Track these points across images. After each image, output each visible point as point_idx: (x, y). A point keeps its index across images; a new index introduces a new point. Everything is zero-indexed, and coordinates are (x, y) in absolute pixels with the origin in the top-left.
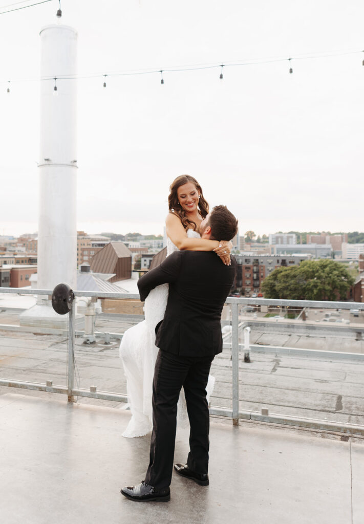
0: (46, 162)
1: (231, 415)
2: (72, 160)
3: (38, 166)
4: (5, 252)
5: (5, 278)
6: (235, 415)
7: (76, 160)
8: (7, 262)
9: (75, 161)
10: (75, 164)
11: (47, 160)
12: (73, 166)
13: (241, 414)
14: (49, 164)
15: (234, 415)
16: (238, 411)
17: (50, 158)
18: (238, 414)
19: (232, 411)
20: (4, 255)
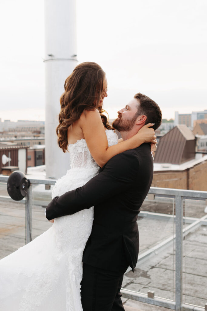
0: (50, 58)
1: (173, 308)
2: (72, 54)
3: (44, 61)
4: (40, 135)
5: (39, 156)
6: (178, 308)
7: (75, 54)
8: (41, 143)
9: (75, 56)
10: (75, 58)
11: (50, 55)
12: (73, 60)
13: (184, 308)
14: (52, 59)
15: (176, 308)
16: (180, 304)
17: (53, 54)
18: (181, 307)
19: (174, 303)
20: (39, 137)
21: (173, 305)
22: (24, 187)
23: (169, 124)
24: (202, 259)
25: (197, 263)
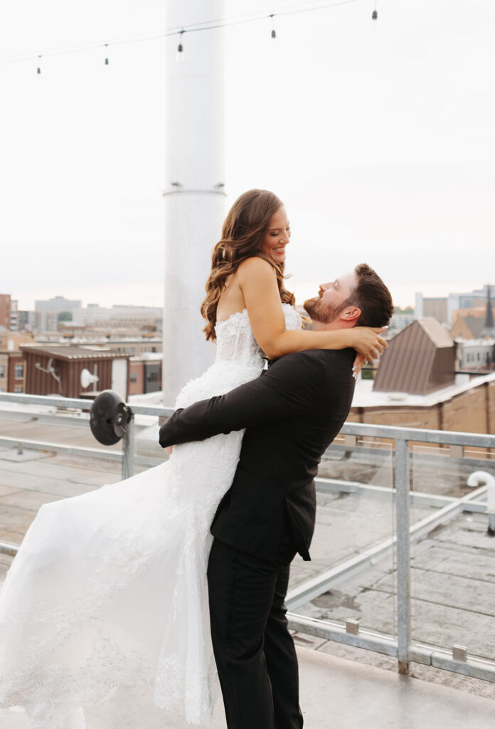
0: (175, 188)
1: (395, 654)
2: (216, 182)
3: (164, 195)
4: (154, 334)
5: (153, 374)
6: (402, 653)
7: (222, 182)
8: (157, 349)
9: (222, 185)
10: (221, 189)
11: (176, 184)
12: (218, 193)
13: (414, 653)
14: (179, 192)
15: (400, 654)
16: (407, 646)
17: (180, 181)
18: (408, 652)
19: (396, 644)
20: (152, 337)
21: (394, 648)
22: (120, 420)
23: (404, 316)
24: (463, 577)
25: (452, 584)
